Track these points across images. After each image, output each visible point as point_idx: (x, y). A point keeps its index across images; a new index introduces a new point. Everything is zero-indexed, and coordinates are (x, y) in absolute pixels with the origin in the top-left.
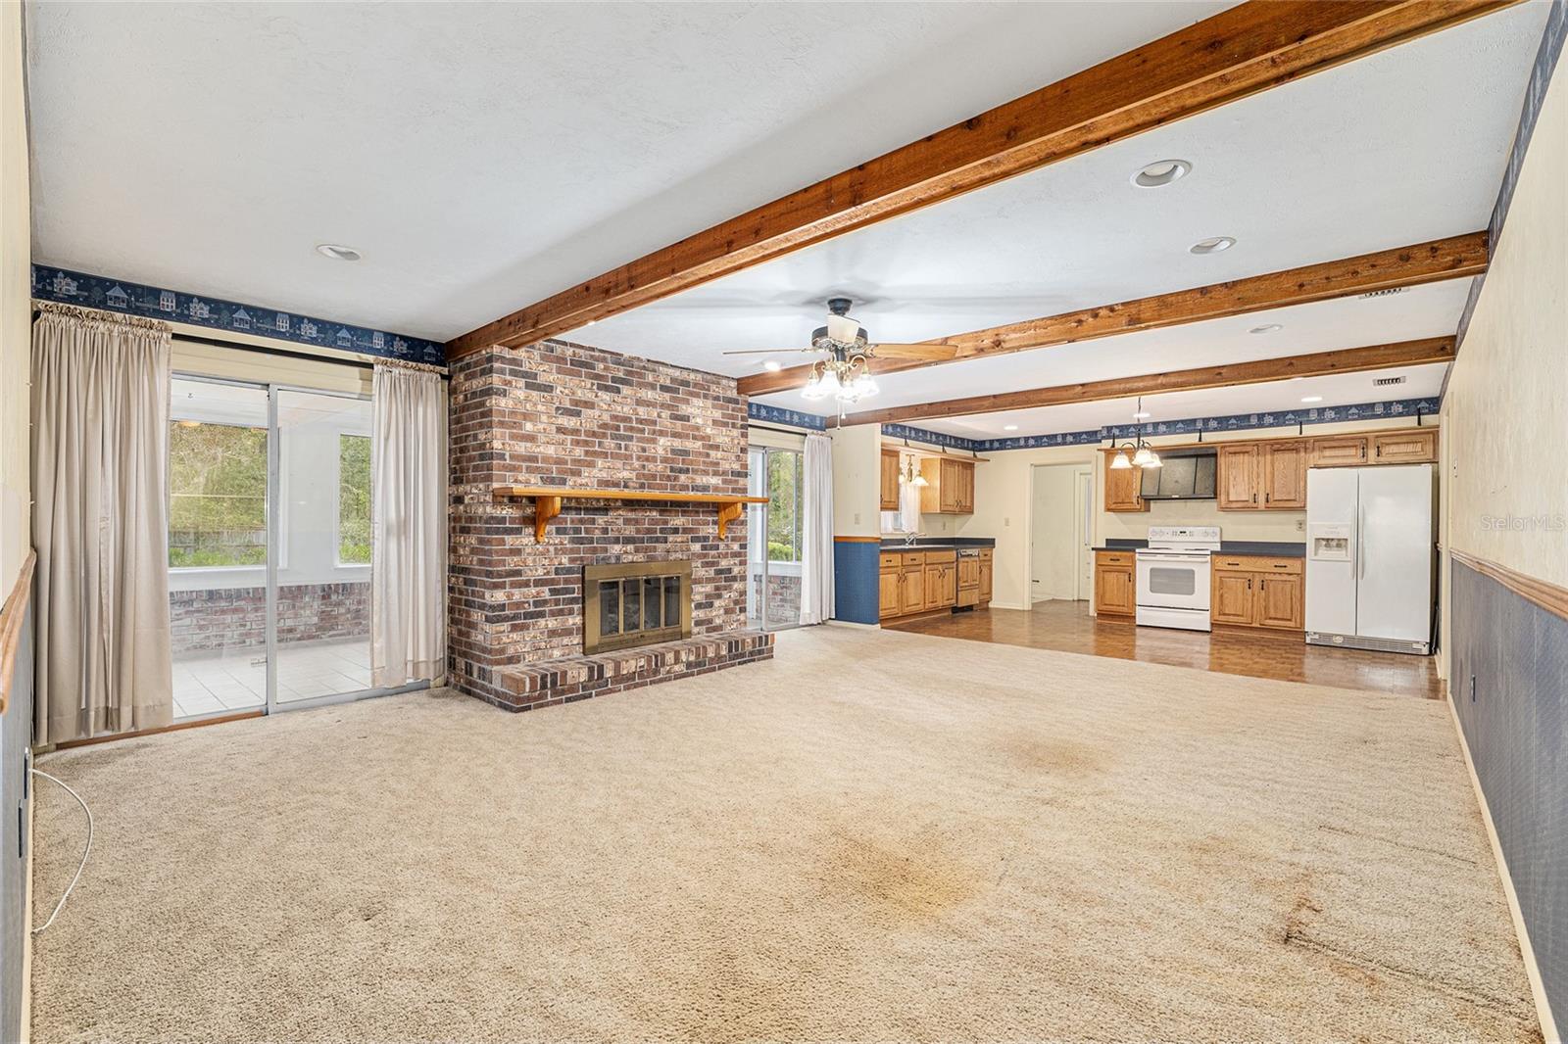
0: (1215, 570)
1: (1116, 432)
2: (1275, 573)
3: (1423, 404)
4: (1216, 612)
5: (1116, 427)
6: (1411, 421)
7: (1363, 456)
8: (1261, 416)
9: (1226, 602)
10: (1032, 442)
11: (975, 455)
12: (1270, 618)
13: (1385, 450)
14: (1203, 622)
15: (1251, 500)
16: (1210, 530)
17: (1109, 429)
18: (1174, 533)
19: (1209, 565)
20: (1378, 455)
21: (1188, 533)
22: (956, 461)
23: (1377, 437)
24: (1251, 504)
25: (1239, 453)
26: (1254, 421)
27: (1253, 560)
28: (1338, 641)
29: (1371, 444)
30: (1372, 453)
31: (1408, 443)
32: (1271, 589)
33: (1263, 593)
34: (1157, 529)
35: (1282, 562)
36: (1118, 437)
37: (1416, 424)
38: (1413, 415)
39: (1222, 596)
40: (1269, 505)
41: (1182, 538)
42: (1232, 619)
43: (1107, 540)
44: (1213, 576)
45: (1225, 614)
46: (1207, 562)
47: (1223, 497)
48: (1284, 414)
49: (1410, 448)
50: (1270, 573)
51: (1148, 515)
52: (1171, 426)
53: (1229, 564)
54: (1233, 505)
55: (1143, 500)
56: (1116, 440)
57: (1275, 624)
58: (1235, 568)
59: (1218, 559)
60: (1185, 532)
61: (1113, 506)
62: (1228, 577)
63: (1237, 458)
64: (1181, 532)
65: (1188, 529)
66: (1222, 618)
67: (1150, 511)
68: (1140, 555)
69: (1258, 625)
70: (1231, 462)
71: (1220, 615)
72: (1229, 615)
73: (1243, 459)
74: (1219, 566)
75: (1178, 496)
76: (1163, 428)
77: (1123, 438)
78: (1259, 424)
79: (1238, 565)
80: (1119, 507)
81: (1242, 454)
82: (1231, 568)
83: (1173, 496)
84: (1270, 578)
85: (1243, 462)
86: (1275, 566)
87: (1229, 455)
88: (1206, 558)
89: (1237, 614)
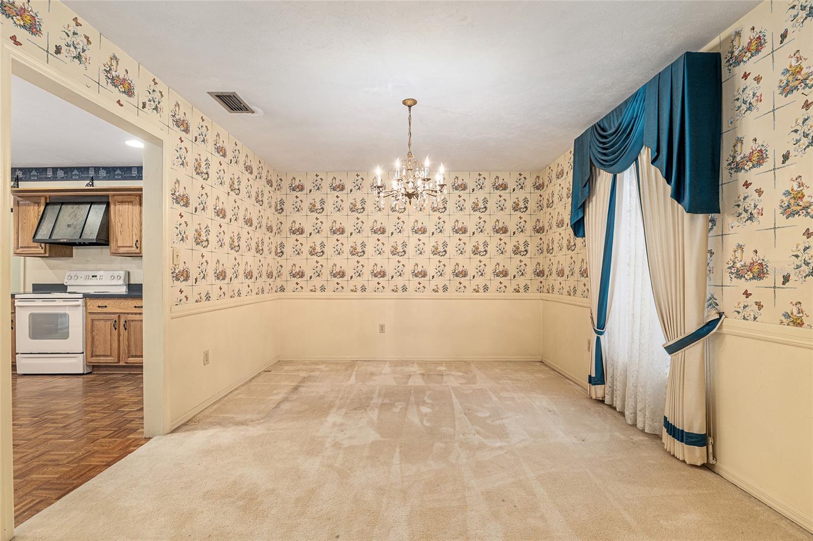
0: (88, 313)
1: (19, 174)
2: (136, 314)
4: (89, 353)
5: (20, 169)
8: (140, 169)
9: (96, 343)
12: (132, 356)
14: (77, 365)
15: (135, 246)
16: (116, 274)
18: (87, 278)
19: (82, 308)
21: (98, 277)
24: (134, 250)
25: (125, 202)
26: (134, 173)
27: (118, 302)
32: (132, 329)
33: (126, 333)
34: (73, 274)
36: (22, 180)
39: (93, 338)
42: (102, 359)
43: (33, 284)
44: (86, 318)
45: (97, 356)
47: (112, 244)
50: (132, 313)
51: (71, 260)
52: (69, 172)
53: (99, 307)
54: (122, 250)
55: (47, 245)
56: (19, 182)
57: (136, 361)
58: (104, 310)
59: (90, 302)
60: (96, 276)
61: (19, 251)
62: (99, 320)
63: (124, 206)
64: (93, 276)
65: (98, 274)
66: (94, 360)
67: (72, 257)
68: (19, 301)
69: (124, 364)
70: (119, 210)
71: (92, 357)
72: (100, 356)
73: (128, 208)
74: (90, 309)
75: (65, 240)
76: (60, 174)
77: (26, 181)
78: (138, 177)
79: (106, 307)
80: (26, 251)
81: (127, 203)
82: (100, 310)
83: (61, 240)
84: (131, 319)
85: (128, 211)
86: (135, 307)
87: (118, 202)
88: (78, 301)
89: (107, 354)
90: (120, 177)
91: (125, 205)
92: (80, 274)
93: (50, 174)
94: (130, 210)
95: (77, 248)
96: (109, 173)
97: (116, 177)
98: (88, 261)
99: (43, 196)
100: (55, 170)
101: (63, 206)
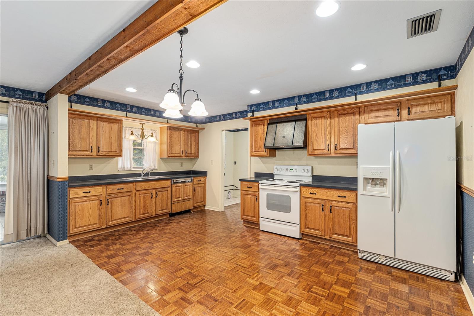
0: (302, 197)
1: (254, 108)
2: (338, 201)
3: (443, 72)
4: (303, 226)
5: (255, 105)
6: (434, 85)
7: (398, 115)
8: (331, 91)
9: (309, 219)
10: (222, 118)
11: (197, 126)
12: (336, 234)
13: (413, 110)
14: (296, 232)
15: (326, 149)
16: (306, 168)
17: (251, 106)
19: (299, 193)
20: (409, 114)
21: (294, 170)
22: (181, 129)
23: (408, 100)
24: (326, 152)
25: (319, 117)
26: (327, 95)
27: (324, 191)
28: (382, 260)
29: (403, 106)
30: (404, 113)
31: (431, 103)
32: (336, 213)
33: (331, 215)
34: (278, 167)
35: (343, 193)
36: (255, 111)
37: (438, 87)
38: (435, 81)
39: (306, 215)
40: (337, 152)
41: (291, 173)
42: (313, 232)
43: (255, 173)
44: (301, 200)
45: (308, 228)
46: (297, 191)
47: (310, 147)
48: (345, 88)
49: (432, 107)
50: (335, 201)
51: (275, 158)
52: (281, 102)
53: (310, 193)
54: (317, 152)
55: (268, 149)
56: (254, 113)
57: (339, 238)
58: (314, 196)
59: (304, 190)
60: (292, 169)
61: (254, 153)
62: (310, 202)
63: (318, 121)
64: (290, 169)
65: (294, 168)
66: (307, 230)
67: (276, 156)
68: (261, 185)
69: (329, 238)
70: (315, 123)
71: (305, 228)
72: (311, 229)
73: (321, 121)
74: (304, 195)
75: (283, 147)
76: (277, 104)
77: (257, 111)
78: (330, 97)
79: (315, 194)
80: (256, 153)
81: (320, 118)
82: (311, 196)
83: (281, 147)
84: (335, 205)
85: (321, 124)
86: (339, 196)
87: (314, 118)
88: (297, 188)
89: (316, 228)
90: (316, 100)
91: (319, 119)
92: (282, 167)
93: (271, 105)
94: (323, 122)
95: (279, 151)
96: (308, 98)
97: (313, 100)
98: (285, 159)
99: (266, 120)
100: (273, 102)
101: (278, 124)
